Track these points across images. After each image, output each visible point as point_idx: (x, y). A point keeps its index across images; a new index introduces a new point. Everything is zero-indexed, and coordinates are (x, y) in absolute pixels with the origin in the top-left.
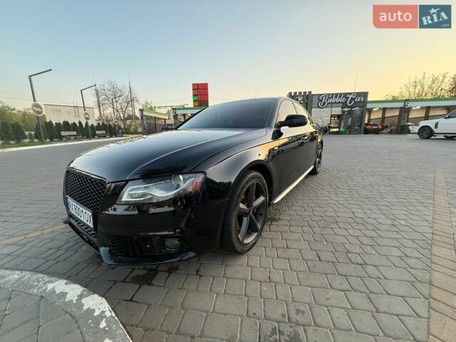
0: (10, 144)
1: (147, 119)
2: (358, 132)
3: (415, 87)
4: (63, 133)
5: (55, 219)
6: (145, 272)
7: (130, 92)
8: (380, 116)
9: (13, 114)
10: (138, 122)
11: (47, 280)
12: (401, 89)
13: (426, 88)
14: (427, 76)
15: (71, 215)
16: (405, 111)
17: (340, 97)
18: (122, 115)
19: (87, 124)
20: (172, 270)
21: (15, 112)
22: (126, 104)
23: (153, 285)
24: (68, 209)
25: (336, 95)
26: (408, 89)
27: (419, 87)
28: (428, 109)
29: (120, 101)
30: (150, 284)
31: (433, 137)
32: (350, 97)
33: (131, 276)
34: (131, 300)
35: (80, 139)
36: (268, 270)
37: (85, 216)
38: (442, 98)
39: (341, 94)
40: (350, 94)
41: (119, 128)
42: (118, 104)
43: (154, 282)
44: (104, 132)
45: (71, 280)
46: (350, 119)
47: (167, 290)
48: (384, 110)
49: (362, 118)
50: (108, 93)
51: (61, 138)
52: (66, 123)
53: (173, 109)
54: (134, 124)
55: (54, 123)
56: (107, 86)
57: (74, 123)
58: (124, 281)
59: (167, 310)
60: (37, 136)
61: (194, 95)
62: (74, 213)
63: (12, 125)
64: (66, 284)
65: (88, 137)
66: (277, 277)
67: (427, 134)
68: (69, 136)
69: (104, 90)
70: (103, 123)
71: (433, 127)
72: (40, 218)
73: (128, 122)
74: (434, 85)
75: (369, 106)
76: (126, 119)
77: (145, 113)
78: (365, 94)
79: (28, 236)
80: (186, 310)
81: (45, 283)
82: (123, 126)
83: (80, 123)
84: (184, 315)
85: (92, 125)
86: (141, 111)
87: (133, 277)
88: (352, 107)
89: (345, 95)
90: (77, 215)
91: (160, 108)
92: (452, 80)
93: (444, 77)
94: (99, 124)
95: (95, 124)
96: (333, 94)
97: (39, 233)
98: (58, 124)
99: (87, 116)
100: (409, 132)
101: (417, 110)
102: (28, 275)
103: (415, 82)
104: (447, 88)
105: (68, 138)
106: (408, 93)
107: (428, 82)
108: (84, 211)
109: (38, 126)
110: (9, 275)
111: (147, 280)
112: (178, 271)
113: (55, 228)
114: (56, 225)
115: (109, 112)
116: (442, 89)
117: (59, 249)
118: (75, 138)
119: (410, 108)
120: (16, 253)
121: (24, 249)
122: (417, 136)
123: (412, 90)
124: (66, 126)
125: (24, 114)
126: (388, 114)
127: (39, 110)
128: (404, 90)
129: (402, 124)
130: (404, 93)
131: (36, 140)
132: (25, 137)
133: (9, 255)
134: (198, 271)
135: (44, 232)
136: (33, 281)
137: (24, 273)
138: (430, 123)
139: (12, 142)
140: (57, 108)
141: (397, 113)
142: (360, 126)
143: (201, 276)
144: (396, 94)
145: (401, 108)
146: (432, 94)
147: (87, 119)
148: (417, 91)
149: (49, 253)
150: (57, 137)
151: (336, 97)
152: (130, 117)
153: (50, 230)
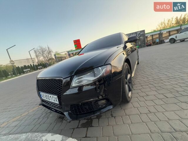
0: (3, 79)
1: (58, 58)
2: (144, 47)
3: (162, 25)
4: (24, 70)
5: (32, 105)
6: (86, 121)
7: (49, 49)
8: (151, 39)
9: (2, 67)
10: (54, 60)
11: (41, 135)
12: (157, 26)
13: (166, 25)
14: (165, 20)
15: (43, 101)
16: (161, 34)
17: (134, 34)
18: (47, 59)
19: (34, 65)
20: (99, 117)
21: (3, 66)
22: (48, 54)
23: (93, 126)
24: (41, 98)
25: (132, 33)
26: (159, 26)
27: (163, 25)
28: (169, 32)
29: (45, 53)
30: (92, 126)
31: (176, 42)
32: (138, 33)
33: (80, 124)
34: (86, 137)
35: (32, 72)
36: (146, 107)
37: (53, 99)
38: (173, 27)
39: (134, 33)
40: (138, 32)
41: (47, 64)
42: (45, 55)
43: (93, 125)
44: (41, 67)
45: (53, 133)
46: (140, 42)
47: (102, 127)
48: (152, 36)
49: (144, 41)
50: (40, 51)
51: (24, 73)
52: (25, 66)
53: (68, 52)
54: (52, 61)
55: (20, 67)
56: (39, 48)
57: (28, 66)
58: (78, 128)
59: (108, 138)
60: (14, 74)
61: (75, 45)
62: (46, 99)
63: (3, 71)
64: (52, 135)
65: (35, 70)
66: (152, 110)
67: (173, 41)
68: (27, 71)
69: (38, 50)
70: (40, 63)
71: (175, 38)
72: (25, 106)
73: (50, 61)
74: (169, 23)
75: (146, 35)
76: (49, 60)
77: (56, 56)
78: (144, 31)
79: (22, 115)
80: (118, 136)
81: (41, 137)
82: (48, 63)
83: (31, 65)
84: (118, 139)
85: (36, 65)
86: (55, 55)
87: (81, 125)
88: (139, 37)
89: (136, 33)
90: (47, 100)
91: (62, 53)
92: (175, 19)
93: (172, 19)
94: (38, 64)
95: (37, 64)
96: (131, 34)
97: (27, 113)
98: (22, 67)
99: (33, 61)
100: (164, 42)
101: (165, 33)
102: (30, 135)
103: (161, 23)
104: (174, 23)
105: (27, 72)
106: (159, 28)
107: (166, 22)
108: (52, 96)
109: (13, 69)
110: (20, 137)
111: (89, 125)
112: (102, 117)
113: (34, 109)
114: (34, 108)
115: (41, 58)
116: (172, 24)
117: (39, 118)
118: (30, 71)
119: (162, 33)
120: (19, 125)
121: (22, 122)
122: (169, 43)
123: (161, 26)
124: (25, 67)
125: (7, 66)
126: (154, 37)
127: (13, 63)
128: (158, 27)
129: (161, 40)
130: (158, 28)
131: (14, 76)
132: (9, 75)
133: (16, 126)
134: (112, 115)
135: (29, 112)
136: (34, 137)
137: (28, 134)
138: (173, 37)
139: (4, 78)
140: (20, 61)
141: (158, 36)
142: (145, 44)
143: (115, 117)
144: (155, 29)
145: (159, 34)
146: (169, 26)
147: (34, 63)
148: (163, 26)
149: (35, 121)
150: (22, 73)
151: (132, 34)
152: (50, 59)
153: (31, 111)
